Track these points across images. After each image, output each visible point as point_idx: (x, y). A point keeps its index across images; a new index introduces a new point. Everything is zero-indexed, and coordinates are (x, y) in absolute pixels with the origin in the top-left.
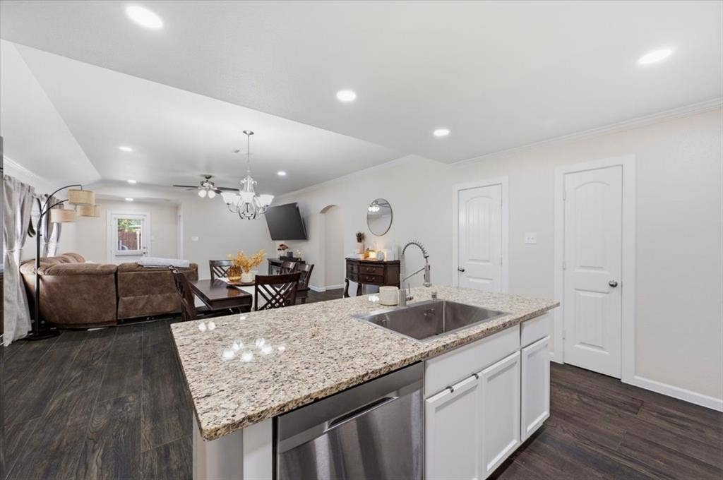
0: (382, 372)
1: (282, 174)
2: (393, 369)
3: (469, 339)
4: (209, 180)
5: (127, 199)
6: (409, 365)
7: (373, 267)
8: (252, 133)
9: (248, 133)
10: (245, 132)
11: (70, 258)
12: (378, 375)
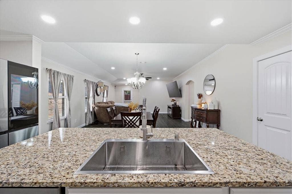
0: (14, 185)
1: (165, 69)
2: (24, 186)
3: (116, 185)
4: (142, 75)
5: (126, 84)
6: (40, 187)
7: (201, 112)
8: (138, 54)
9: (137, 54)
10: (136, 54)
11: (109, 103)
12: (10, 186)
